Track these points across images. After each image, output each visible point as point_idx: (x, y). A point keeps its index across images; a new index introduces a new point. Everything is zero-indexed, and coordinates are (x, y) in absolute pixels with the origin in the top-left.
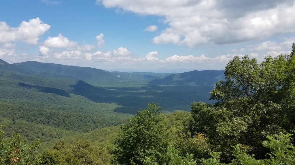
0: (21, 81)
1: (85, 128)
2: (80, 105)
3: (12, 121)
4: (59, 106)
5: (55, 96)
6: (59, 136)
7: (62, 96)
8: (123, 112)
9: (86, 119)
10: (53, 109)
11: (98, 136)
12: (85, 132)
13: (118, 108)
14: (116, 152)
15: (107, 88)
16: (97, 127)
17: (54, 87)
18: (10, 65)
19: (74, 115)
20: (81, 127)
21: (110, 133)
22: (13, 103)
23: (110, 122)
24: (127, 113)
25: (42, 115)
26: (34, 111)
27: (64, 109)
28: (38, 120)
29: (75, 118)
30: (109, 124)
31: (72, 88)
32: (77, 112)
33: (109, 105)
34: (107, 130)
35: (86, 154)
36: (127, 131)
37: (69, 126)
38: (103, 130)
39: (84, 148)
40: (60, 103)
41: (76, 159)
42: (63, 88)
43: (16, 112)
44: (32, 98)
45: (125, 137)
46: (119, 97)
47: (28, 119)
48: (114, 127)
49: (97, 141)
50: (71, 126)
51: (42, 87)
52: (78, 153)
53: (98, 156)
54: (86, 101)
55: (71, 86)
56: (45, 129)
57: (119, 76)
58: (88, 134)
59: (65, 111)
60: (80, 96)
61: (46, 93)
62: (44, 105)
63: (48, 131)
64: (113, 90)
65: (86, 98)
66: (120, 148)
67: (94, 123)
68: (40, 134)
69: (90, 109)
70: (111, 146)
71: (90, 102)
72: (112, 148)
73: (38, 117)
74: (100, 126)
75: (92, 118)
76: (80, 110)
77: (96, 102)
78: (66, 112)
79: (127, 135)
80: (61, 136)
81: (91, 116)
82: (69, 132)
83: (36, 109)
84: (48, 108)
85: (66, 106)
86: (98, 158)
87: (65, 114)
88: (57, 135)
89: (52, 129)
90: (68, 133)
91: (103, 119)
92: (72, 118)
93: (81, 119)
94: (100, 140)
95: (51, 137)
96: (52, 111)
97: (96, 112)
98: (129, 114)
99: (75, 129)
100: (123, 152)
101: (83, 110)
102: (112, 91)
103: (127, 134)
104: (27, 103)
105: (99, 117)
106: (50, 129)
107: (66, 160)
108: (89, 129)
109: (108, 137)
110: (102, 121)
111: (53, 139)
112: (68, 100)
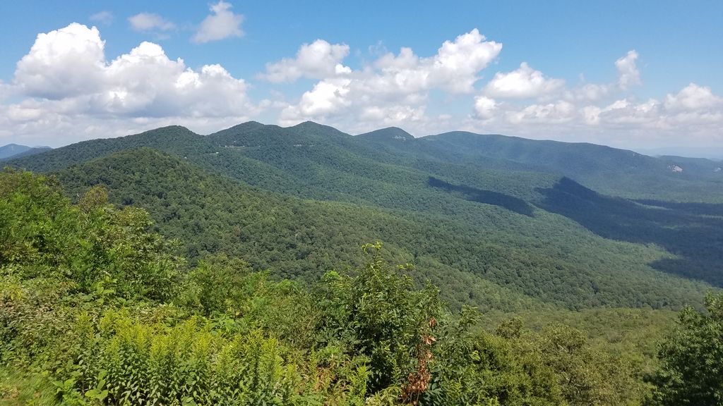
0: (433, 175)
1: (570, 300)
2: (560, 240)
3: (413, 257)
4: (511, 237)
5: (502, 212)
6: (506, 307)
7: (517, 214)
8: (684, 274)
9: (574, 278)
10: (496, 241)
11: (606, 324)
12: (571, 310)
13: (668, 260)
14: (659, 381)
15: (637, 201)
16: (603, 303)
17: (501, 192)
18: (417, 139)
19: (545, 263)
20: (560, 295)
21: (640, 324)
22: (416, 220)
23: (641, 295)
24: (696, 277)
25: (471, 251)
26: (457, 243)
27: (521, 246)
28: (464, 261)
29: (545, 269)
30: (639, 300)
31: (544, 197)
32: (552, 257)
33: (642, 248)
34: (630, 316)
35: (575, 365)
36: (698, 329)
37: (532, 287)
38: (618, 314)
39: (569, 347)
40: (513, 229)
41: (549, 370)
42: (522, 194)
43: (421, 240)
44: (453, 213)
45: (692, 345)
46: (672, 228)
47: (443, 258)
48: (651, 312)
49: (601, 337)
50: (537, 289)
51: (475, 190)
52: (552, 358)
53: (605, 378)
54: (578, 231)
55: (539, 190)
56: (476, 285)
57: (678, 169)
58: (578, 315)
59: (524, 249)
60: (564, 217)
61: (483, 205)
62: (478, 230)
63: (483, 291)
64: (656, 207)
65: (578, 225)
66: (673, 373)
67: (596, 290)
68: (466, 294)
69: (585, 254)
70: (641, 359)
71: (588, 234)
72: (643, 365)
73: (464, 255)
74: (612, 300)
75: (591, 279)
76: (560, 252)
77: (605, 236)
78: (526, 252)
79: (697, 342)
80: (513, 307)
81: (588, 271)
82: (529, 300)
83: (459, 236)
84: (486, 238)
85: (527, 239)
86: (606, 384)
87: (522, 258)
88: (503, 303)
89: (492, 286)
90: (528, 303)
91: (620, 284)
92: (538, 269)
93: (562, 275)
94: (610, 338)
95: (490, 305)
96: (494, 246)
97: (602, 262)
98: (702, 281)
99: (544, 296)
100: (682, 386)
101: (567, 253)
102: (652, 210)
103: (699, 339)
104: (442, 222)
105: (609, 277)
106: (487, 287)
107: (525, 367)
108: (581, 304)
109: (632, 334)
110: (618, 289)
111: (493, 309)
112: (532, 224)
